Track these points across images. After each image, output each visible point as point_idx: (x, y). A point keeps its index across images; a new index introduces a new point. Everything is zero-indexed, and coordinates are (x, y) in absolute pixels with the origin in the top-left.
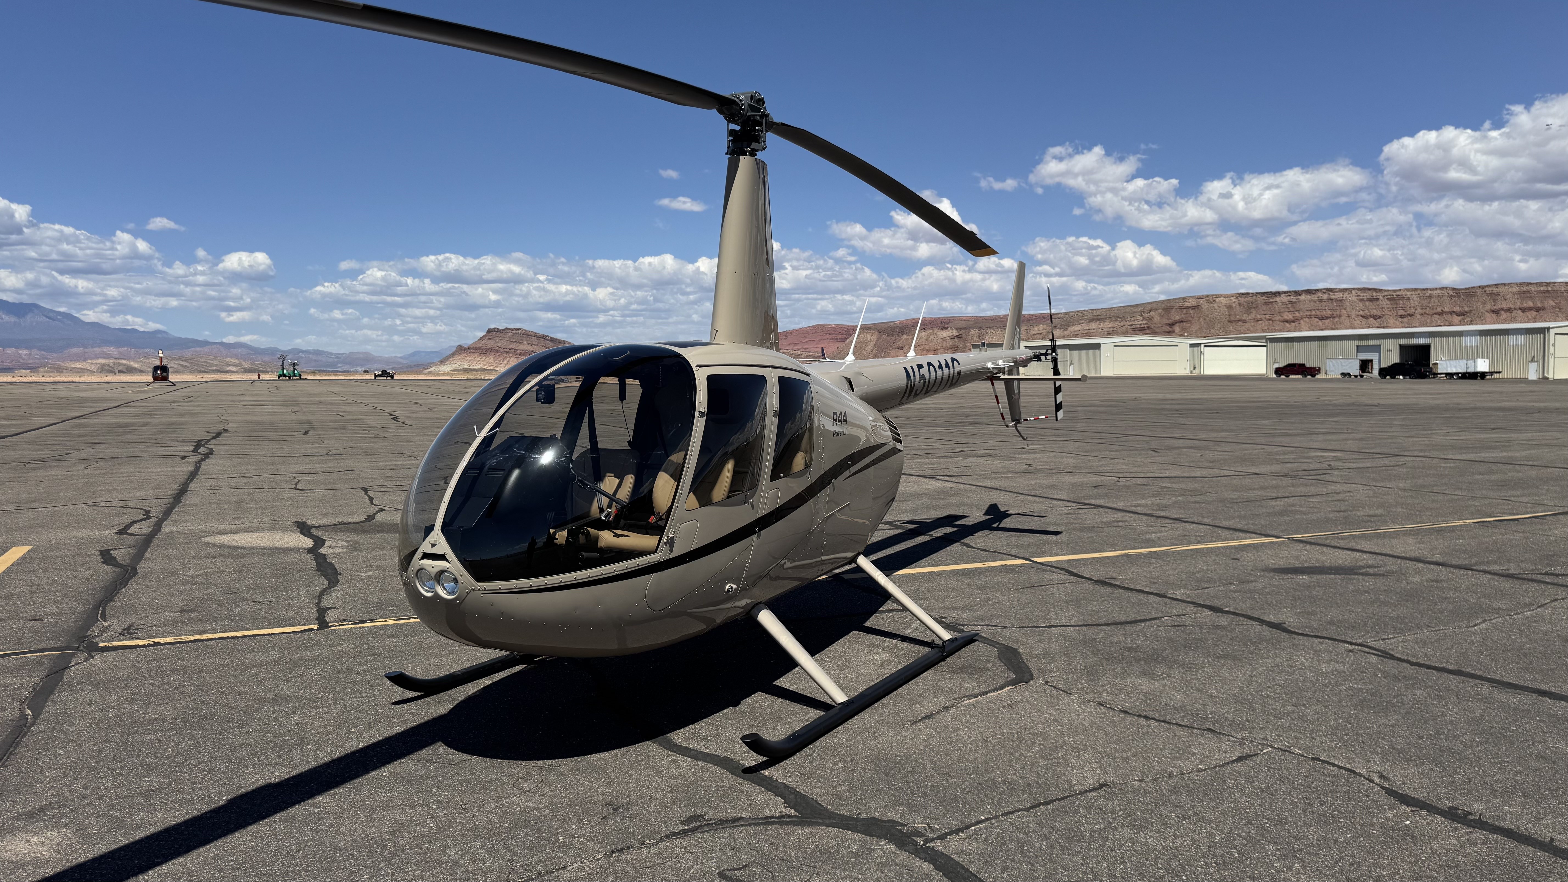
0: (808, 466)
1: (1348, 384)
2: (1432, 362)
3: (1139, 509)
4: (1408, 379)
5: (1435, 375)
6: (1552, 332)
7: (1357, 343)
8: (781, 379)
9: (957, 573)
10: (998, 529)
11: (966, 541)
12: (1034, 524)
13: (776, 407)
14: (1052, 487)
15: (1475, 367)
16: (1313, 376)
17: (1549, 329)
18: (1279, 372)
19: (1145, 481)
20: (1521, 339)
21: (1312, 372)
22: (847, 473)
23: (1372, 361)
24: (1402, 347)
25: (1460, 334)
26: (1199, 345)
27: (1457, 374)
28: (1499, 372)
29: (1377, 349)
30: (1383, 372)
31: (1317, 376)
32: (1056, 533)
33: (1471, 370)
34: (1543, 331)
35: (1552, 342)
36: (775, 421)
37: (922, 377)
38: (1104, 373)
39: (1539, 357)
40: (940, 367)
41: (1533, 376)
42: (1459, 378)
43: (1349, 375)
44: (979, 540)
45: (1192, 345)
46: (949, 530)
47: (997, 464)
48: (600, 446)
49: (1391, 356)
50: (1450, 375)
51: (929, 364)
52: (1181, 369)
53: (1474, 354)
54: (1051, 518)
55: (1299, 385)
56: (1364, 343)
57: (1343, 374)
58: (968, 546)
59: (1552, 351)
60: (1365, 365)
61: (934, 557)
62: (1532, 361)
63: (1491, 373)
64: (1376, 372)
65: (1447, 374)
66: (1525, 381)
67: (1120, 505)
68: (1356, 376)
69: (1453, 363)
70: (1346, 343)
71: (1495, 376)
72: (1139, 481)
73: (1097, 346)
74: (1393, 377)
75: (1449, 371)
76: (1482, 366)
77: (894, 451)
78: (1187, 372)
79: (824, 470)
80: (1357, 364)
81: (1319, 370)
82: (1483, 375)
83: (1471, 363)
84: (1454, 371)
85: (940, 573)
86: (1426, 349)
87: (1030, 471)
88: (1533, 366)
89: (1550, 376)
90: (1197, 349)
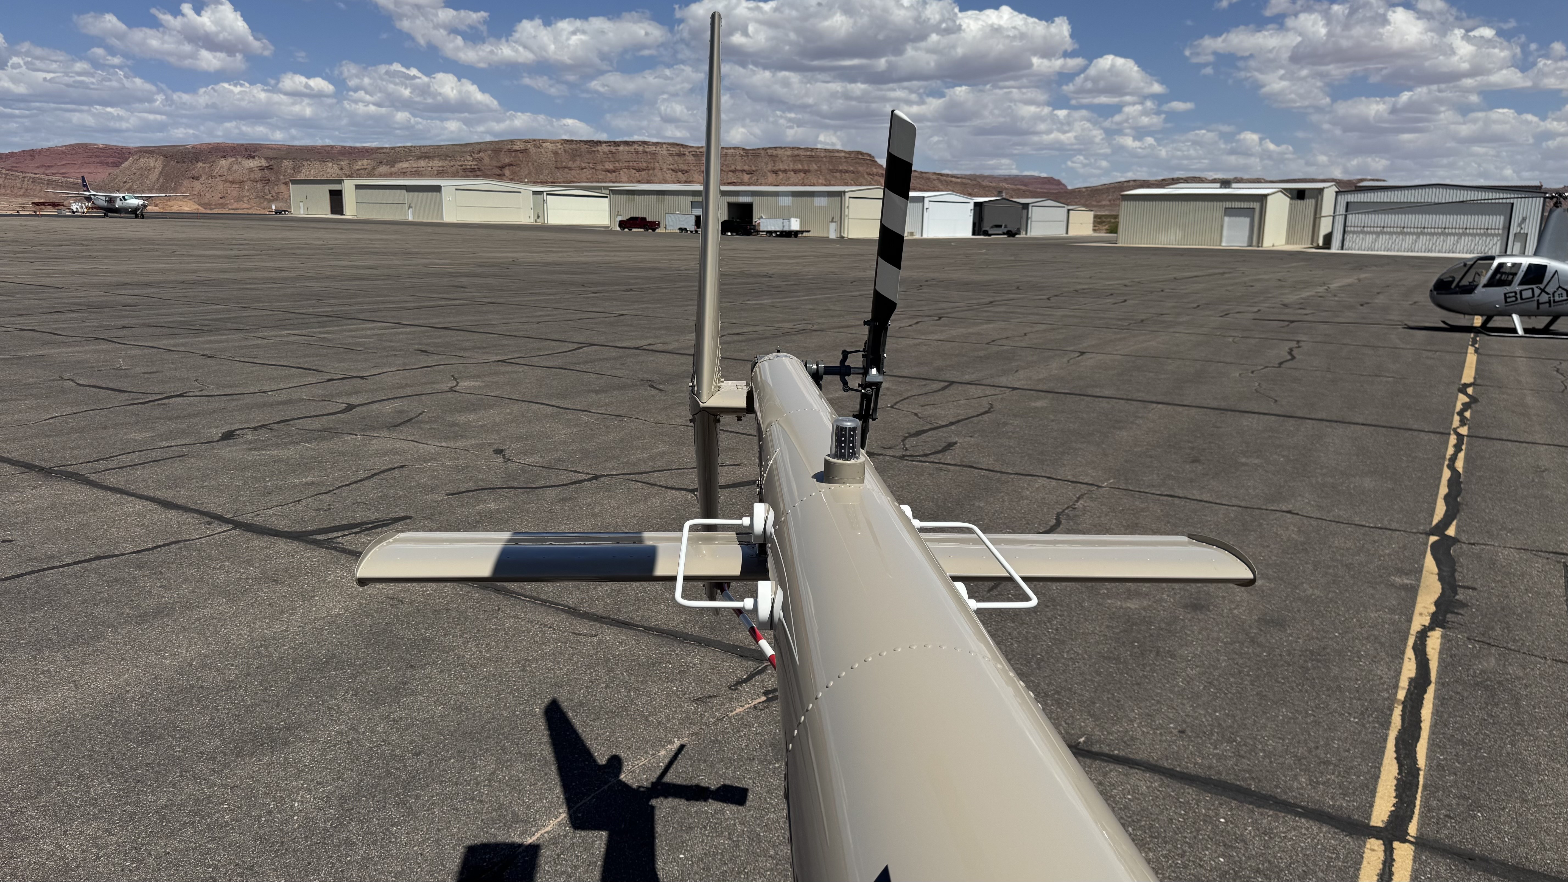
1: (686, 239)
2: (755, 220)
4: (737, 236)
5: (758, 232)
6: (848, 195)
7: (691, 198)
15: (790, 226)
16: (654, 230)
17: (845, 192)
18: (622, 224)
20: (824, 201)
21: (652, 226)
24: (730, 205)
25: (776, 194)
26: (541, 192)
27: (775, 232)
28: (808, 231)
31: (657, 231)
33: (786, 229)
34: (841, 194)
35: (847, 204)
38: (447, 219)
39: (837, 218)
41: (833, 235)
42: (777, 236)
43: (686, 229)
45: (534, 193)
49: (723, 212)
50: (770, 233)
52: (525, 217)
53: (788, 214)
55: (641, 239)
56: (696, 199)
57: (680, 229)
59: (847, 213)
60: (699, 221)
62: (832, 221)
63: (802, 232)
65: (768, 232)
66: (826, 240)
68: (691, 232)
69: (772, 221)
70: (682, 198)
71: (805, 234)
73: (438, 188)
74: (726, 233)
75: (769, 229)
76: (795, 225)
78: (531, 221)
80: (692, 220)
81: (659, 224)
82: (795, 234)
83: (786, 222)
84: (773, 229)
86: (749, 208)
88: (833, 226)
89: (845, 235)
90: (540, 197)
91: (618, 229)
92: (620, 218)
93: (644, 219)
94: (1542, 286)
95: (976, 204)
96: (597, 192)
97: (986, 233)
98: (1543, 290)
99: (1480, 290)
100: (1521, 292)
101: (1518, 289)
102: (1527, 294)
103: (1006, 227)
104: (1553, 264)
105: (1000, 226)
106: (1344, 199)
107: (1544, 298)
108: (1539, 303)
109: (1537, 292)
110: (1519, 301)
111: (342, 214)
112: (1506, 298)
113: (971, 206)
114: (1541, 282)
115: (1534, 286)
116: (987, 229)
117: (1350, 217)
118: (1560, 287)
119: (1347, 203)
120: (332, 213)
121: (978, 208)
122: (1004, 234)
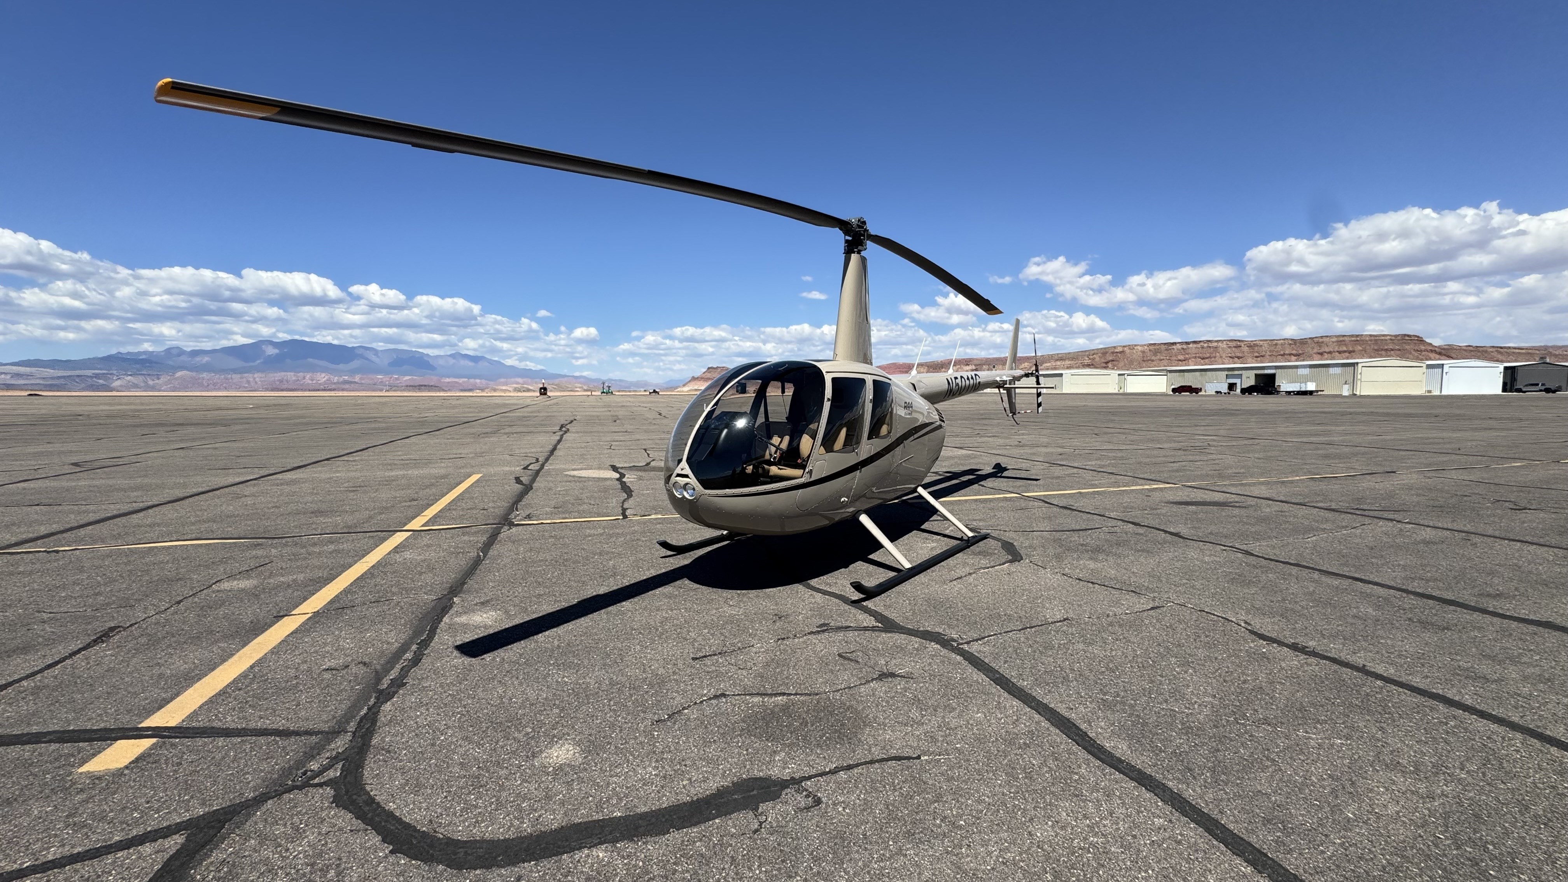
0: (889, 432)
1: (1220, 398)
2: (1277, 384)
3: (1087, 467)
4: (1260, 395)
5: (1278, 392)
6: (1360, 365)
7: (1226, 373)
8: (874, 381)
9: (976, 500)
10: (1001, 477)
11: (982, 483)
12: (1023, 474)
13: (871, 397)
14: (1034, 454)
15: (1306, 387)
16: (1197, 393)
17: (1357, 363)
18: (1174, 390)
19: (1090, 452)
20: (1338, 370)
21: (1197, 391)
22: (912, 438)
23: (1236, 384)
24: (1256, 375)
25: (1296, 367)
26: (1124, 374)
27: (1293, 392)
28: (1323, 391)
29: (1240, 376)
30: (1243, 391)
31: (1200, 393)
32: (1037, 480)
33: (1303, 389)
34: (1353, 365)
35: (1359, 371)
36: (871, 405)
37: (957, 384)
38: (1064, 392)
39: (1350, 381)
40: (968, 379)
41: (1346, 393)
42: (1295, 394)
43: (1220, 392)
44: (989, 483)
45: (1119, 375)
46: (971, 477)
47: (1001, 441)
48: (771, 420)
49: (1249, 380)
50: (1289, 393)
51: (962, 377)
52: (1113, 389)
53: (1306, 379)
54: (1033, 472)
55: (1188, 399)
56: (1230, 373)
57: (1217, 392)
58: (983, 486)
59: (1359, 377)
60: (1232, 387)
61: (962, 491)
62: (1346, 383)
63: (1317, 391)
64: (1238, 390)
65: (1286, 392)
66: (1341, 396)
67: (1076, 465)
68: (1225, 393)
69: (1291, 385)
70: (1220, 373)
71: (1320, 393)
72: (1087, 451)
73: (1061, 375)
74: (1250, 394)
75: (1288, 390)
76: (1311, 387)
77: (940, 427)
78: (1116, 391)
79: (898, 435)
80: (1226, 386)
81: (1201, 390)
82: (1311, 393)
83: (1303, 385)
84: (1291, 390)
85: (966, 501)
86: (1272, 377)
87: (1020, 445)
88: (1346, 387)
89: (1358, 393)
90: (1122, 377)
91: (1172, 393)
92: (1173, 387)
93: (1191, 387)
95: (1506, 368)
96: (1159, 372)
97: (1519, 390)
103: (1543, 385)
105: (1537, 385)
113: (1501, 369)
116: (1521, 387)
121: (1510, 371)
122: (1541, 391)
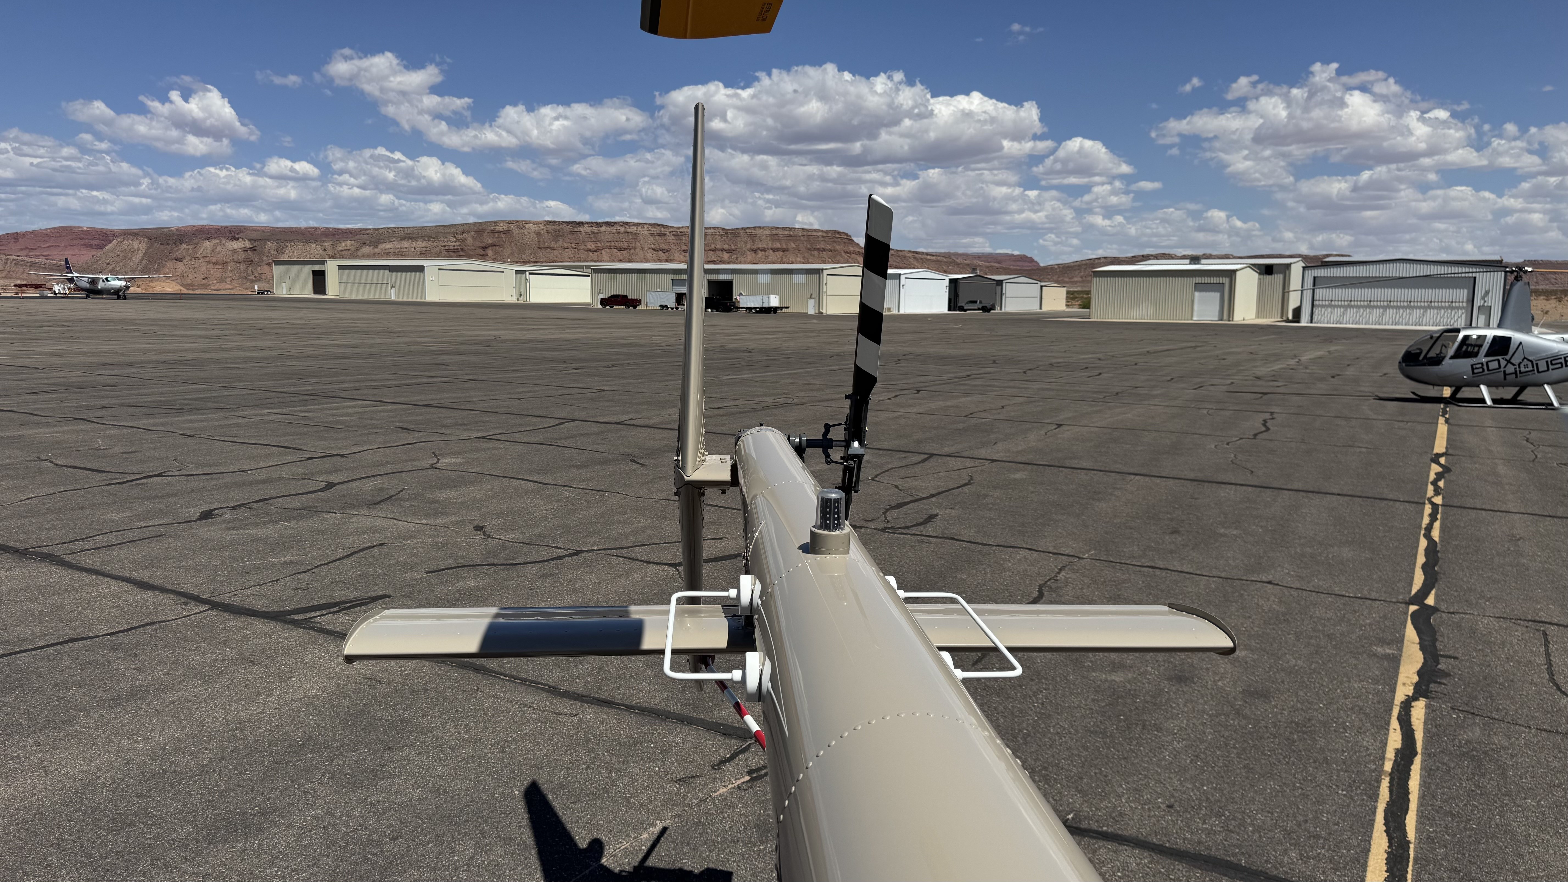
2: (734, 296)
5: (738, 308)
6: (825, 272)
7: (672, 277)
15: (769, 302)
16: (635, 307)
17: (822, 270)
18: (604, 302)
20: (803, 279)
21: (633, 303)
23: (685, 294)
24: (711, 282)
25: (756, 272)
26: (524, 272)
27: (755, 308)
28: (787, 307)
31: (638, 308)
33: (766, 305)
34: (819, 272)
35: (825, 281)
38: (429, 299)
39: (815, 295)
41: (811, 311)
42: (757, 312)
43: (666, 306)
45: (517, 272)
49: (704, 290)
50: (749, 309)
52: (508, 296)
53: (767, 290)
55: (622, 316)
56: (677, 277)
57: (661, 306)
59: (825, 290)
60: (680, 298)
62: (811, 298)
63: (781, 308)
65: (747, 308)
66: (805, 316)
68: (672, 309)
69: (752, 298)
70: (663, 276)
71: (784, 310)
73: (421, 268)
75: (748, 305)
76: (774, 302)
78: (513, 300)
80: (673, 297)
81: (640, 302)
82: (775, 310)
83: (765, 299)
84: (752, 305)
86: (728, 285)
88: (811, 302)
89: (824, 311)
90: (523, 276)
91: (600, 306)
92: (601, 296)
93: (626, 296)
94: (1508, 357)
95: (951, 281)
96: (579, 271)
97: (961, 309)
98: (1509, 362)
99: (1447, 362)
100: (1487, 363)
101: (1484, 360)
102: (1494, 365)
103: (980, 302)
104: (1517, 336)
105: (976, 302)
106: (1311, 274)
107: (1510, 369)
108: (1505, 374)
109: (1503, 363)
110: (1486, 372)
111: (325, 294)
112: (1473, 369)
113: (947, 283)
114: (1506, 354)
115: (1500, 358)
116: (963, 304)
117: (1317, 291)
118: (1525, 358)
119: (1315, 278)
120: (315, 293)
121: (953, 285)
122: (979, 309)
